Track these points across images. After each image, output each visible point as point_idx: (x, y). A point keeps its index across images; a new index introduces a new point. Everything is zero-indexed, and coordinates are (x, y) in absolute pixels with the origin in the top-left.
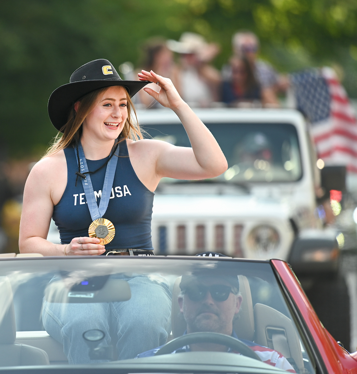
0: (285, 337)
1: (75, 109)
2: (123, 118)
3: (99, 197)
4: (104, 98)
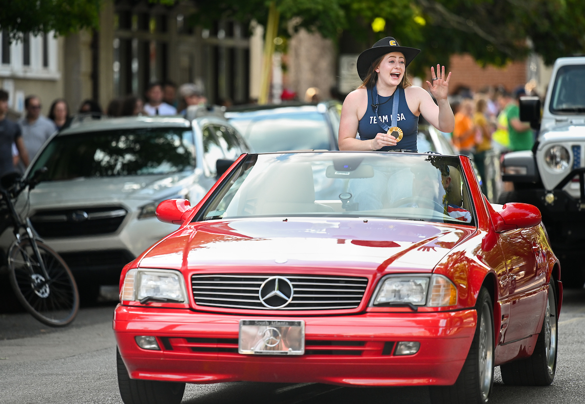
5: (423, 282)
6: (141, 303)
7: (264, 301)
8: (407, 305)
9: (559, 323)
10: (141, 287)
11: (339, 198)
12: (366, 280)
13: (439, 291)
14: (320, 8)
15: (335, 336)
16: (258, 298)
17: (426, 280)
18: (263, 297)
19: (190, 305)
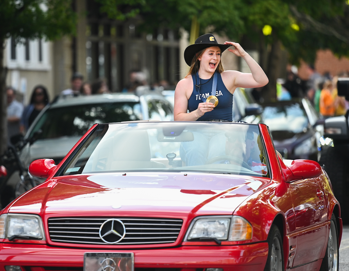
3: (207, 96)
4: (209, 50)
5: (226, 223)
6: (9, 240)
7: (103, 238)
8: (213, 240)
9: (340, 249)
10: (10, 228)
11: (166, 157)
12: (181, 221)
13: (239, 229)
14: (227, 20)
15: (158, 264)
16: (98, 236)
17: (228, 220)
18: (102, 235)
19: (47, 241)
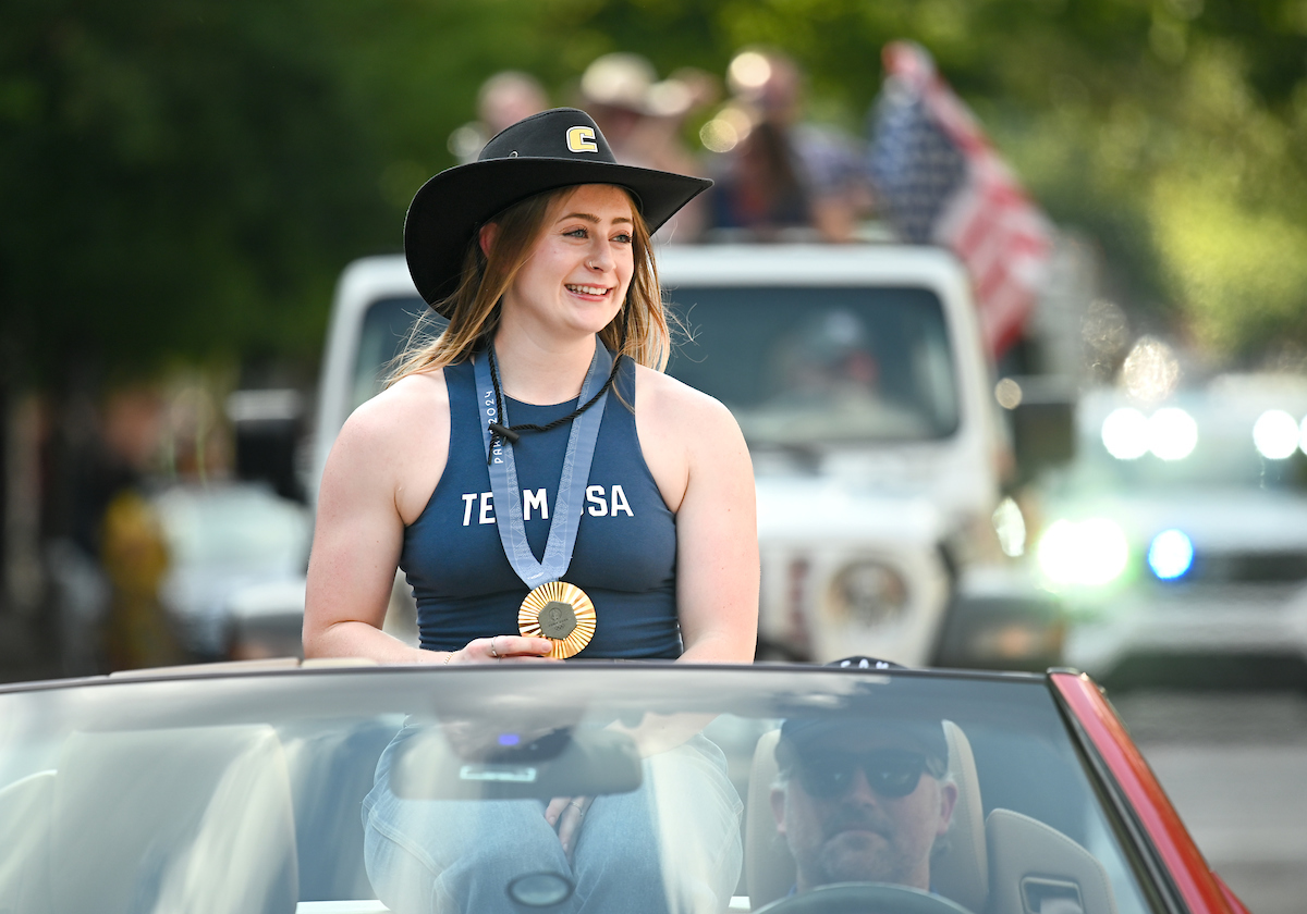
0: (1079, 904)
1: (483, 247)
2: (618, 275)
3: (536, 507)
4: (566, 212)
